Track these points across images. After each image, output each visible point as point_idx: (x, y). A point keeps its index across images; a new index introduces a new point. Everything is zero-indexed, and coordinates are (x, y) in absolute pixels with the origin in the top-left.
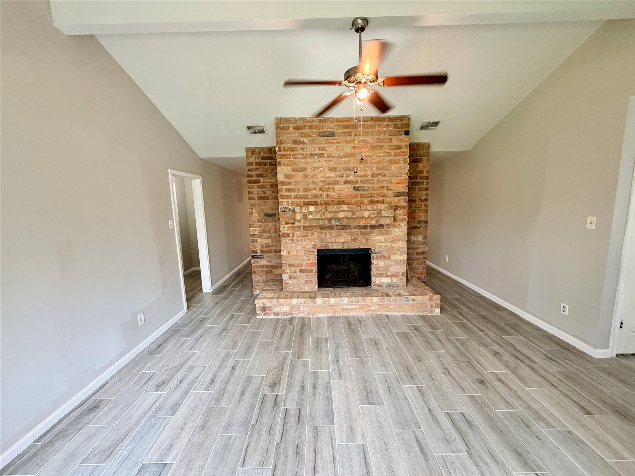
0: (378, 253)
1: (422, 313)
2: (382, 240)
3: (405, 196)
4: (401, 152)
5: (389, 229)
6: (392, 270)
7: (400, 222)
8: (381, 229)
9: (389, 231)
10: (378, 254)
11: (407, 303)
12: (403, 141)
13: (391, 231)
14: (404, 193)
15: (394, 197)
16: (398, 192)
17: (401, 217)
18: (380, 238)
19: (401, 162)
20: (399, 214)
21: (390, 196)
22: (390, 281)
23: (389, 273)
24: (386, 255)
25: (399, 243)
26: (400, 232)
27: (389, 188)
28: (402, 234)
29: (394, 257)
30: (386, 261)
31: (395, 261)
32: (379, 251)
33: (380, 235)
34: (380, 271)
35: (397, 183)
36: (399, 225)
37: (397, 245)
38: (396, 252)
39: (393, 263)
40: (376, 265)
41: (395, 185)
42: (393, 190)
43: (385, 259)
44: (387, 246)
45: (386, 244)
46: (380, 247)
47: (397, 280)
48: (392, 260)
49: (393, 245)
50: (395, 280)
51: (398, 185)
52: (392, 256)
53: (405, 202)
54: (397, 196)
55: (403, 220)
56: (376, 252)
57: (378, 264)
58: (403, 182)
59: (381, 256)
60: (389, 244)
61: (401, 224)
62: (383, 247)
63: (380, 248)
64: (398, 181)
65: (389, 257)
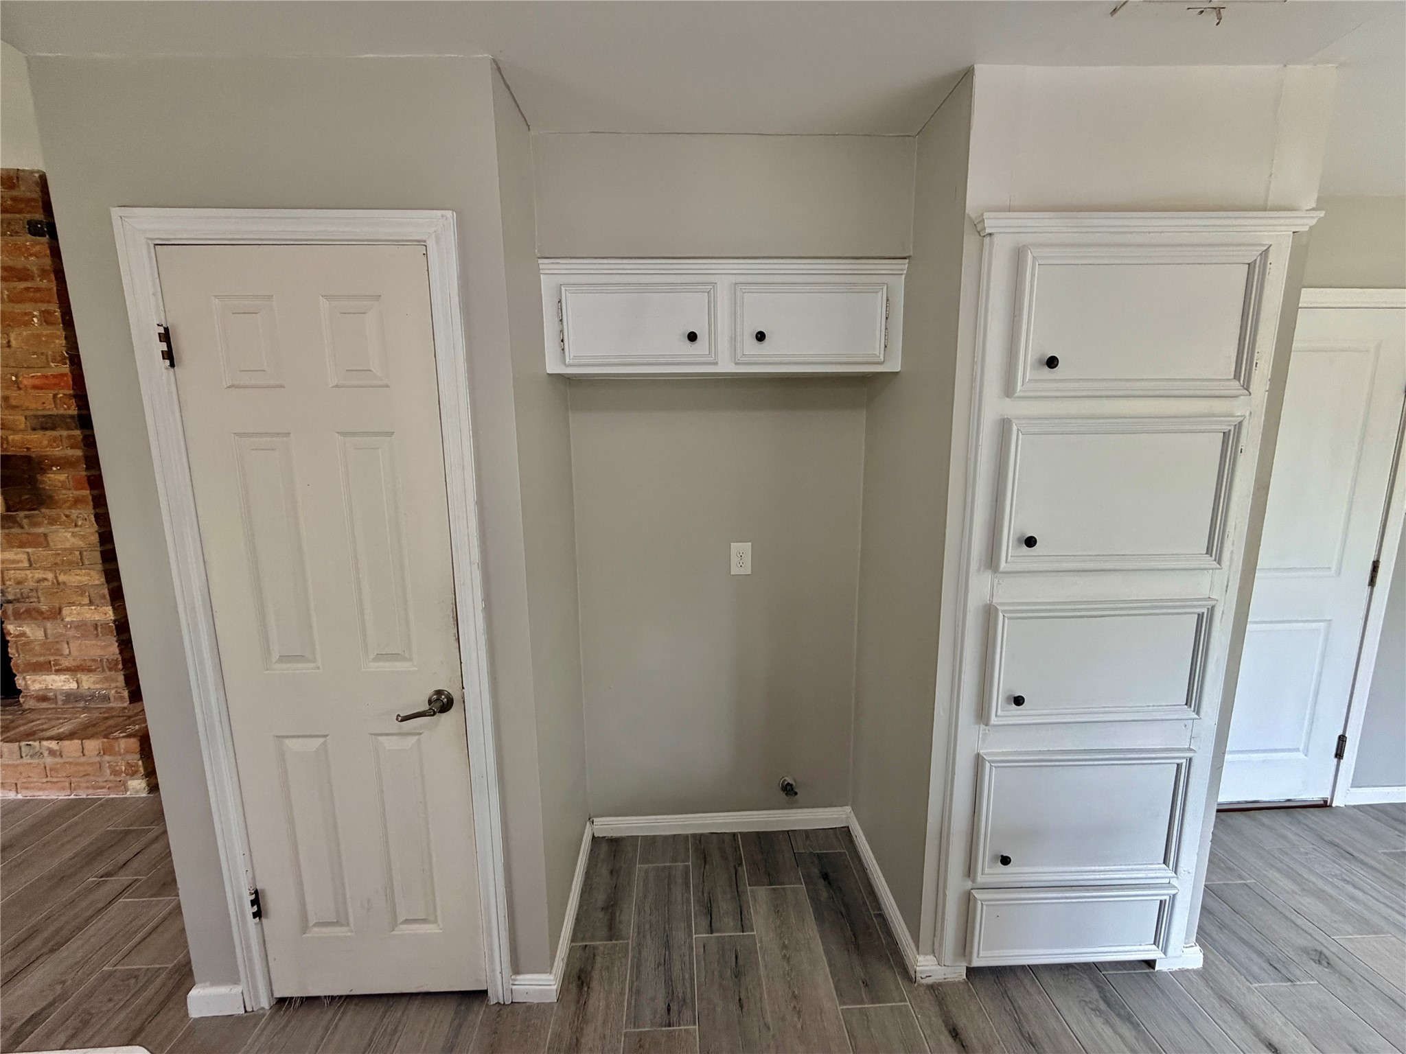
0: (17, 600)
1: (90, 791)
2: (22, 561)
3: (69, 428)
4: (27, 289)
5: (41, 530)
6: (74, 653)
7: (70, 508)
8: (13, 528)
9: (38, 535)
10: (17, 605)
11: (36, 761)
12: (31, 255)
13: (45, 535)
14: (63, 417)
15: (34, 429)
16: (44, 416)
17: (71, 494)
18: (16, 557)
19: (35, 320)
20: (60, 485)
21: (22, 426)
22: (74, 685)
23: (65, 663)
24: (44, 608)
25: (78, 572)
26: (73, 540)
27: (13, 402)
28: (81, 544)
29: (72, 614)
30: (49, 625)
31: (80, 626)
32: (19, 596)
33: (13, 547)
34: (35, 655)
35: (35, 387)
36: (67, 516)
37: (74, 578)
38: (74, 598)
39: (71, 633)
40: (17, 636)
41: (34, 392)
42: (27, 409)
43: (44, 618)
44: (45, 579)
45: (39, 574)
46: (19, 583)
47: (94, 683)
48: (68, 623)
49: (62, 578)
50: (88, 682)
51: (41, 393)
52: (65, 611)
53: (72, 447)
54: (45, 429)
55: (77, 502)
56: (10, 597)
57: (23, 634)
58: (55, 385)
59: (28, 611)
60: (50, 576)
61: (74, 513)
62: (31, 584)
63: (20, 587)
64: (37, 382)
65: (56, 614)
